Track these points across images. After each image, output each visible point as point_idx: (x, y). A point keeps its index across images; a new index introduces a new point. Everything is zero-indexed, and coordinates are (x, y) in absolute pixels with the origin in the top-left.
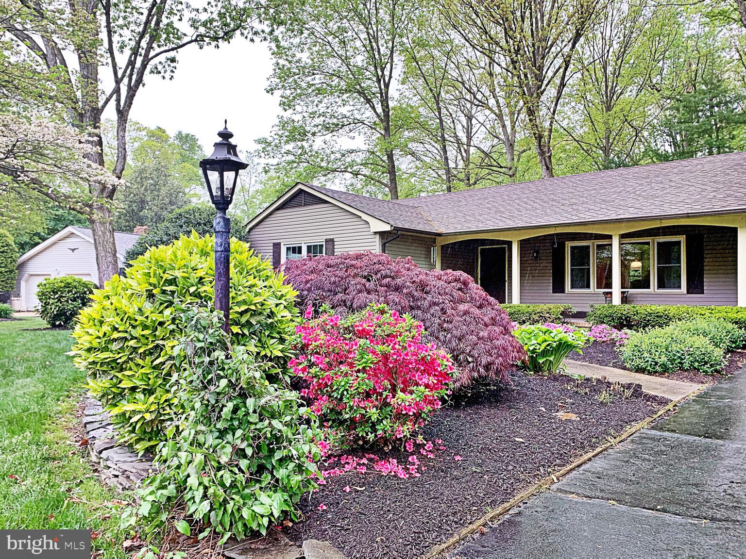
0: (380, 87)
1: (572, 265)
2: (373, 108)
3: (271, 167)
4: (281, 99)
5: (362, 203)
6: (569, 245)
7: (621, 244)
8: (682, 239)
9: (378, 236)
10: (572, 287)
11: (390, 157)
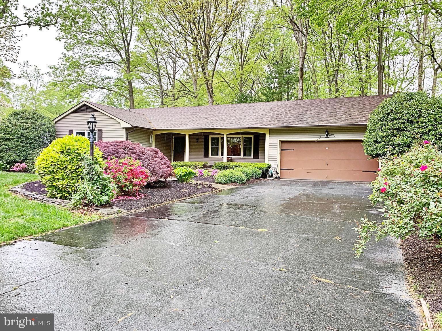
0: (125, 45)
1: (212, 145)
2: (121, 55)
3: (58, 82)
4: (65, 44)
5: (116, 113)
6: (211, 137)
7: (227, 138)
8: (252, 136)
9: (124, 130)
10: (212, 155)
11: (130, 83)
